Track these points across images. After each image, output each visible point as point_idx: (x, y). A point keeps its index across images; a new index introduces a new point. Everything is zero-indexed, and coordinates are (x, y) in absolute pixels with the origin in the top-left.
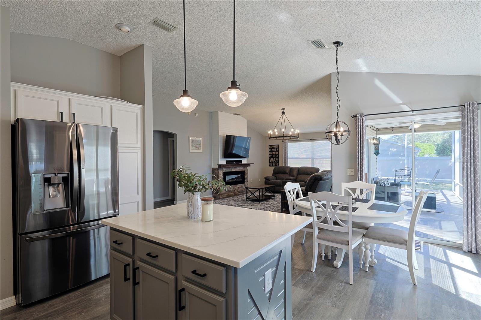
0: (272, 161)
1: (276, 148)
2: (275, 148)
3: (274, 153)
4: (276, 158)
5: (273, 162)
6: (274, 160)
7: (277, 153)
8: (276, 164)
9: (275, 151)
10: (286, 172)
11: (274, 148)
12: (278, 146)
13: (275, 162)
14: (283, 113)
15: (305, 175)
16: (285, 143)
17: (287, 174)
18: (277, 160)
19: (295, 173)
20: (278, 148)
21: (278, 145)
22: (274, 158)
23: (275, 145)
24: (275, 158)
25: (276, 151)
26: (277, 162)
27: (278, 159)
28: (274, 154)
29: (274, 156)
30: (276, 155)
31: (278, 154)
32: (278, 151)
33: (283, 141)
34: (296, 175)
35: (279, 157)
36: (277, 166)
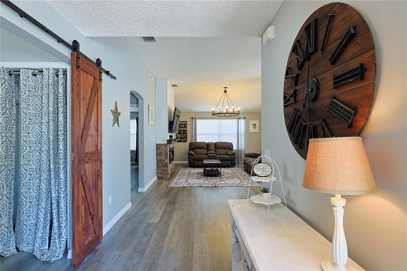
0: (180, 137)
1: (185, 125)
2: (183, 124)
4: (184, 134)
6: (182, 136)
7: (185, 129)
8: (184, 140)
9: (183, 127)
10: (203, 147)
11: (181, 124)
13: (183, 138)
14: (225, 91)
15: (222, 149)
16: (195, 120)
17: (205, 149)
18: (185, 136)
19: (212, 147)
20: (186, 125)
21: (186, 121)
23: (183, 121)
24: (183, 134)
25: (184, 127)
26: (185, 137)
27: (187, 135)
28: (182, 130)
29: (182, 132)
30: (184, 131)
31: (186, 131)
32: (186, 127)
33: (192, 118)
34: (214, 150)
35: (187, 134)
36: (186, 141)
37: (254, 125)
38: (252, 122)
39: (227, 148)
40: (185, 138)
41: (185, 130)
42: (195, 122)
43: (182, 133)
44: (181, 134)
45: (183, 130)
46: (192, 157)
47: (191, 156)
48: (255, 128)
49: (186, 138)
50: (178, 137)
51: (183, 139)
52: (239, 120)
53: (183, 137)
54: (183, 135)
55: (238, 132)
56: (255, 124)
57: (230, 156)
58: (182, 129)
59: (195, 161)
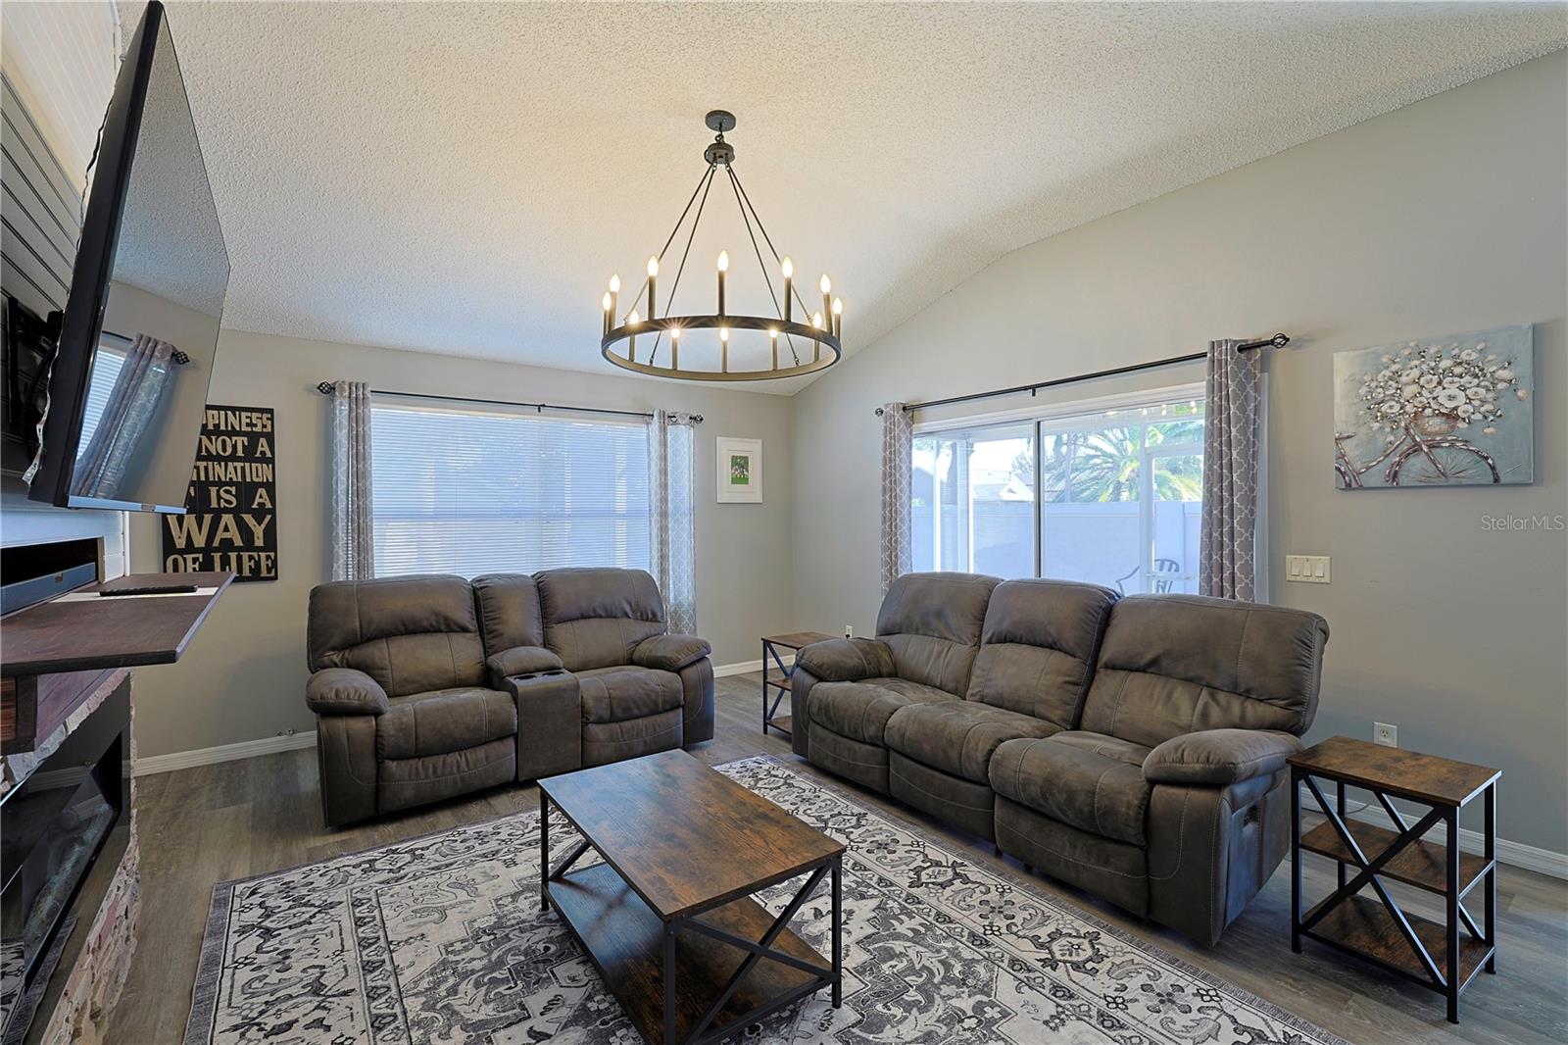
0: (200, 541)
1: (254, 438)
2: (233, 433)
3: (232, 472)
4: (248, 518)
5: (207, 550)
6: (220, 535)
7: (262, 473)
8: (246, 565)
9: (233, 458)
10: (446, 619)
11: (219, 432)
12: (272, 419)
13: (239, 549)
14: (720, 153)
15: (594, 623)
16: (358, 402)
17: (465, 630)
18: (259, 531)
20: (270, 437)
21: (271, 411)
22: (218, 513)
23: (234, 409)
24: (236, 512)
25: (250, 455)
26: (259, 542)
27: (272, 524)
28: (220, 484)
29: (225, 497)
30: (246, 490)
31: (270, 487)
32: (271, 461)
33: (328, 390)
34: (535, 631)
35: (273, 512)
36: (262, 574)
37: (740, 463)
38: (727, 448)
39: (627, 609)
40: (259, 549)
41: (254, 487)
42: (358, 421)
43: (227, 511)
44: (208, 518)
45: (231, 483)
46: (361, 726)
47: (342, 725)
48: (745, 480)
49: (271, 543)
50: (181, 543)
51: (233, 556)
52: (670, 428)
53: (238, 542)
54: (232, 526)
55: (664, 500)
56: (746, 458)
57: (678, 671)
58: (219, 471)
59: (392, 765)
